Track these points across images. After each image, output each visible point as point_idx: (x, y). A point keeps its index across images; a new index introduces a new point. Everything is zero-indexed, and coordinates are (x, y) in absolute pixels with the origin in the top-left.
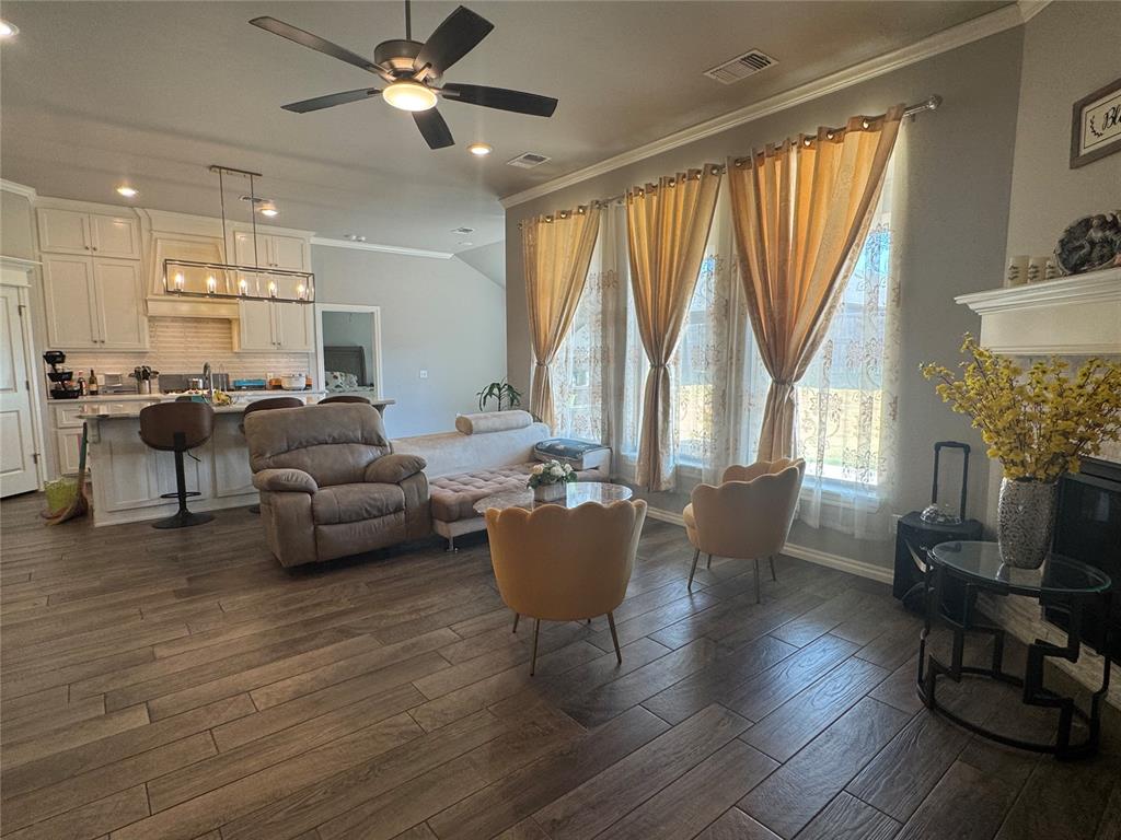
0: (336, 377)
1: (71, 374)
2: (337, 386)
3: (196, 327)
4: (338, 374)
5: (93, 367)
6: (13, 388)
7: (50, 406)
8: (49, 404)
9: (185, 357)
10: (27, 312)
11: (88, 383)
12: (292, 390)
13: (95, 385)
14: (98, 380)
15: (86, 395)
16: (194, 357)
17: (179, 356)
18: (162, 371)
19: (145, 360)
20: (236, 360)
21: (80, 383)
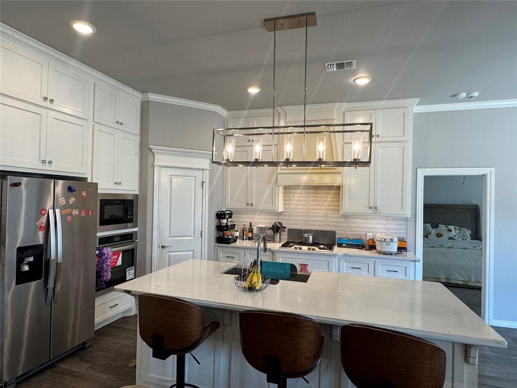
0: (450, 230)
1: (233, 226)
2: (450, 238)
3: (315, 193)
4: (452, 228)
5: (252, 220)
6: (193, 235)
7: (216, 248)
8: (215, 246)
9: (306, 216)
10: (206, 185)
11: (248, 231)
12: (384, 254)
13: (251, 233)
14: (254, 230)
15: (246, 239)
16: (312, 217)
17: (303, 216)
18: (290, 226)
19: (281, 218)
20: (343, 220)
21: (243, 231)
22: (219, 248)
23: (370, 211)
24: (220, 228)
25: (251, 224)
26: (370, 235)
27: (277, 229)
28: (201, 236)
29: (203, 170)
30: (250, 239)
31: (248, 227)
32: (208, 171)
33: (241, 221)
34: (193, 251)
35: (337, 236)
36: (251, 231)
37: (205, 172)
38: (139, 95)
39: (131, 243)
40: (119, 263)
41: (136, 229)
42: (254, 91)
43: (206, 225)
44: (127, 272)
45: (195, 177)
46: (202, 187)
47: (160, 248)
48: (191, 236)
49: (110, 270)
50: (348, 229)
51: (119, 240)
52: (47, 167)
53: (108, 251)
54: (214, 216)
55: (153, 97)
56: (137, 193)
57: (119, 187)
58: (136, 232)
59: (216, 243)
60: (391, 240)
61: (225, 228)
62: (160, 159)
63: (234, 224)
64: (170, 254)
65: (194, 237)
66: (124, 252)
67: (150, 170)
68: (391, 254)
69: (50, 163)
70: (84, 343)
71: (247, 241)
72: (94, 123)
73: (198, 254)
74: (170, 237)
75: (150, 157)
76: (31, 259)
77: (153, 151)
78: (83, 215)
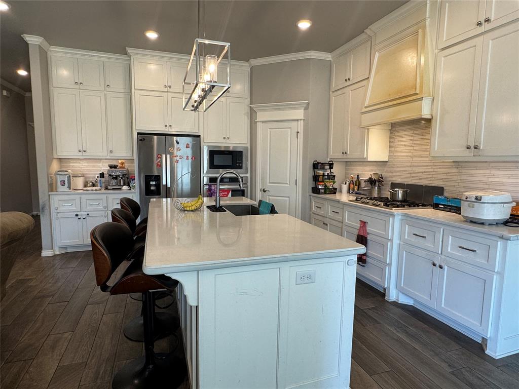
1: (331, 177)
6: (289, 183)
7: (312, 197)
8: (309, 195)
10: (301, 135)
11: (354, 184)
13: (357, 187)
18: (394, 179)
21: (350, 184)
24: (316, 178)
28: (296, 184)
29: (298, 120)
31: (355, 180)
32: (302, 121)
34: (289, 197)
35: (445, 194)
36: (357, 184)
37: (299, 122)
42: (304, 25)
45: (291, 128)
46: (297, 138)
47: (262, 191)
48: (287, 184)
51: (228, 181)
56: (247, 145)
57: (228, 141)
58: (247, 177)
59: (312, 193)
60: (476, 198)
62: (261, 116)
63: (334, 175)
64: (270, 197)
65: (290, 185)
66: (233, 191)
69: (171, 126)
74: (270, 183)
75: (254, 115)
77: (255, 109)
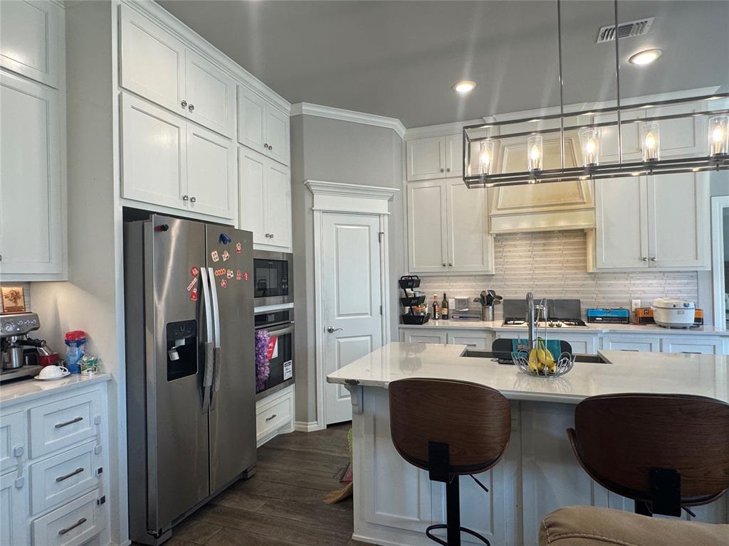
1: (423, 299)
6: (369, 313)
7: (401, 331)
8: (399, 328)
9: (531, 279)
10: (385, 238)
11: (441, 306)
12: (672, 328)
13: (446, 309)
14: (450, 305)
15: (438, 319)
16: (541, 280)
17: (526, 279)
18: (507, 295)
19: (491, 284)
20: (591, 282)
21: (434, 306)
22: (407, 332)
23: (641, 265)
24: (405, 301)
25: (445, 295)
26: (637, 303)
27: (488, 300)
28: (381, 313)
29: (379, 215)
30: (445, 317)
31: (440, 300)
32: (386, 217)
33: (431, 291)
34: (371, 336)
35: (583, 307)
36: (445, 304)
37: (382, 218)
38: (288, 107)
39: (286, 325)
40: (275, 354)
41: (291, 305)
42: (464, 88)
43: (388, 296)
44: (285, 368)
45: (369, 226)
46: (380, 241)
47: (326, 332)
48: (367, 314)
49: (268, 364)
50: (600, 295)
51: (273, 320)
52: (189, 206)
53: (265, 335)
54: (396, 284)
55: (308, 109)
56: (290, 251)
57: (270, 241)
58: (292, 309)
59: (401, 323)
60: (685, 305)
61: (413, 302)
62: (322, 201)
63: (423, 295)
64: (340, 340)
65: (371, 315)
66: (280, 337)
67: (308, 217)
68: (684, 328)
69: (193, 200)
70: (245, 472)
71: (441, 321)
72: (238, 145)
73: (377, 339)
74: (339, 315)
75: (307, 197)
76: (183, 342)
77: (312, 188)
78: (239, 278)
